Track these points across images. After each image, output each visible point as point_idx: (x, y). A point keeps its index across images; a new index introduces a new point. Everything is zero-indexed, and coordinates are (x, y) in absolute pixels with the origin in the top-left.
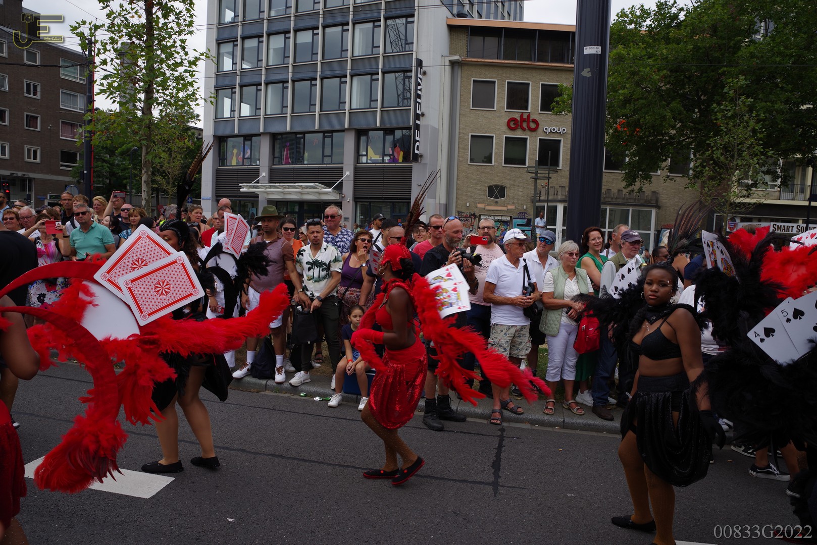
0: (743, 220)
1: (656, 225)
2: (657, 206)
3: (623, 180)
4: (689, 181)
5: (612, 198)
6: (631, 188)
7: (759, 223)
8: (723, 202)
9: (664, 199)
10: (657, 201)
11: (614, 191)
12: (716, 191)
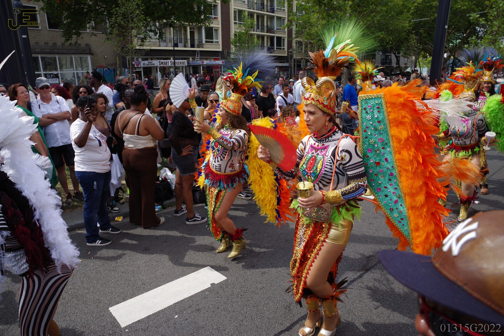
0: (144, 59)
1: (93, 66)
2: (91, 54)
3: (63, 36)
4: (107, 37)
5: (59, 50)
6: (69, 42)
7: (152, 61)
8: (127, 51)
9: (94, 48)
10: (90, 50)
11: (59, 44)
12: (122, 44)
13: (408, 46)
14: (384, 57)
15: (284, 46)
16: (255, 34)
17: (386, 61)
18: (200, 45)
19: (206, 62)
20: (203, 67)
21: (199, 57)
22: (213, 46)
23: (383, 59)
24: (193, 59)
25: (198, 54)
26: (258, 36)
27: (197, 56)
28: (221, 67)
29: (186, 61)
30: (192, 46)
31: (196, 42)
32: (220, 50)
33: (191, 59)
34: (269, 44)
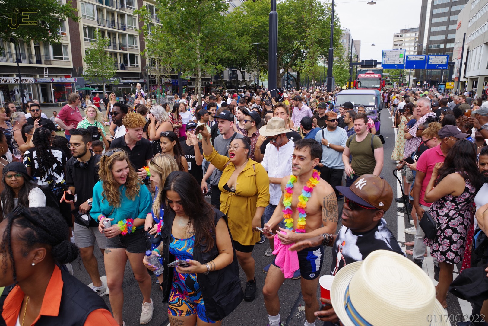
13: (250, 64)
14: (231, 72)
15: (137, 63)
16: (107, 51)
17: (233, 76)
18: (48, 61)
19: (56, 80)
20: (52, 84)
21: (48, 74)
22: (63, 63)
23: (230, 74)
24: (41, 76)
25: (46, 71)
26: (111, 53)
27: (45, 73)
28: (73, 85)
29: (33, 78)
30: (39, 62)
31: (43, 59)
32: (71, 66)
33: (38, 76)
34: (122, 61)
